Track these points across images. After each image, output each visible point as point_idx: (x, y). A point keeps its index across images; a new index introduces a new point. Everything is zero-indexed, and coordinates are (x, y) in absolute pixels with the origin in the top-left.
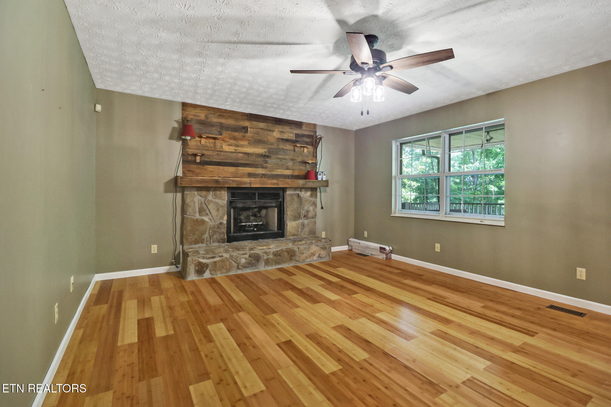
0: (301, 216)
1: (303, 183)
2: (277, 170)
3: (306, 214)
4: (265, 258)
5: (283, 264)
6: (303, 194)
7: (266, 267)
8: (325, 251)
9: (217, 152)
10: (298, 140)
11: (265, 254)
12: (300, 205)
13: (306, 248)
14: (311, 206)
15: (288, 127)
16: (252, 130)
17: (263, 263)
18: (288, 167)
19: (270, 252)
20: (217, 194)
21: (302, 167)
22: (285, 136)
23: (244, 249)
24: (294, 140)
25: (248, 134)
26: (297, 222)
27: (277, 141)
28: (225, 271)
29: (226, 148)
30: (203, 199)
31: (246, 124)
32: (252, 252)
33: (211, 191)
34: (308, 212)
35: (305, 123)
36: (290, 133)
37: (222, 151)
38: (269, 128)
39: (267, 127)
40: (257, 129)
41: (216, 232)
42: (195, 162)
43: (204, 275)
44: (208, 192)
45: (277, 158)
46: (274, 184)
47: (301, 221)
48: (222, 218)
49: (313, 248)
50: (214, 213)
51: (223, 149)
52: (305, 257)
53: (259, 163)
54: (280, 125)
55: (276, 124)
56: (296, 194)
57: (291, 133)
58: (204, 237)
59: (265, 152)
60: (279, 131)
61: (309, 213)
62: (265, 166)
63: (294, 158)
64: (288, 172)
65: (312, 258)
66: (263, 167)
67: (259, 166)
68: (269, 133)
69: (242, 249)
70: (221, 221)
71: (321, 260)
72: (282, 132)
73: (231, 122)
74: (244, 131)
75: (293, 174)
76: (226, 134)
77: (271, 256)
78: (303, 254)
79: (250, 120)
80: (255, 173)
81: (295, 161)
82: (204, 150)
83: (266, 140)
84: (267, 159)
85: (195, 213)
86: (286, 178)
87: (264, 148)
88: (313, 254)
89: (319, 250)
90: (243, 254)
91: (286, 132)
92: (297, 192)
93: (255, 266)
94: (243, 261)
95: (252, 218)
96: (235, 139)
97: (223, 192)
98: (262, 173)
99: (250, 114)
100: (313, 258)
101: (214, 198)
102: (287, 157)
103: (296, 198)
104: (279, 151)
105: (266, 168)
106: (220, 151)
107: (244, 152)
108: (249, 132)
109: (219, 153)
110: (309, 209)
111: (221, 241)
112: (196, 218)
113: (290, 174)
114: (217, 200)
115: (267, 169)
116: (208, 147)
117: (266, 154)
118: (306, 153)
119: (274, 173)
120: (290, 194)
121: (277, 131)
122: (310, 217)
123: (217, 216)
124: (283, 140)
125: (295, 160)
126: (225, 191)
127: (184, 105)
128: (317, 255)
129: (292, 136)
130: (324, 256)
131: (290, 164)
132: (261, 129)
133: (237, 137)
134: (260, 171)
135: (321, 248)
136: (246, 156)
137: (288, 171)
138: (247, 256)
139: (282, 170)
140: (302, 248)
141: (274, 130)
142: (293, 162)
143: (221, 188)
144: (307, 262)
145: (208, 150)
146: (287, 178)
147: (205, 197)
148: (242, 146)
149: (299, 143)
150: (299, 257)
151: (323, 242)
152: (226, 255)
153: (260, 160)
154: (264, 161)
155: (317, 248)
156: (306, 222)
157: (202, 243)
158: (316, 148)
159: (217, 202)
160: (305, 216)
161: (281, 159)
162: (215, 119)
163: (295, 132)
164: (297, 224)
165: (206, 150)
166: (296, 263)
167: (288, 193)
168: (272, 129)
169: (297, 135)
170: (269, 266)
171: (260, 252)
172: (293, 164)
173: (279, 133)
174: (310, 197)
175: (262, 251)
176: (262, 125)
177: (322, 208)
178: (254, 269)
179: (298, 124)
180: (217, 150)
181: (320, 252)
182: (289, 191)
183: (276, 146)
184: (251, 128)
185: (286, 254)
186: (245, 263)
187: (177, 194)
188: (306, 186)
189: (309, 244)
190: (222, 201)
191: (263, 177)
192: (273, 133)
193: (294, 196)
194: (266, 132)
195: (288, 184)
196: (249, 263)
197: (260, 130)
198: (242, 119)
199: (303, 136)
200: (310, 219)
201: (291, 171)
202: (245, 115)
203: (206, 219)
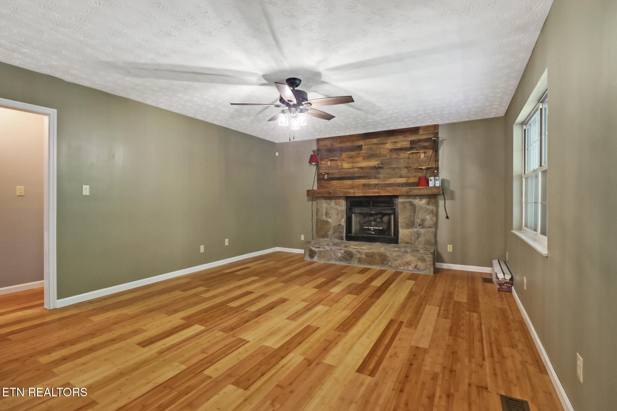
0: (416, 224)
1: (407, 190)
2: (390, 179)
3: (421, 223)
4: (358, 256)
5: (374, 266)
6: (417, 201)
7: (359, 264)
8: (424, 263)
9: (339, 170)
10: (413, 146)
11: (357, 253)
12: (413, 213)
13: (399, 255)
14: (428, 215)
15: (402, 136)
16: (366, 147)
17: (356, 261)
18: (401, 175)
19: (362, 252)
20: (337, 202)
21: (419, 174)
22: (399, 146)
23: (340, 245)
24: (409, 147)
25: (363, 151)
26: (411, 230)
27: (390, 152)
28: (327, 259)
29: (346, 165)
30: (328, 206)
31: (361, 143)
32: (346, 249)
33: (333, 200)
34: (423, 220)
35: (422, 127)
36: (403, 142)
37: (342, 169)
38: (382, 142)
39: (380, 142)
40: (370, 145)
41: (336, 231)
42: (324, 179)
43: (314, 259)
44: (330, 201)
45: (389, 168)
46: (376, 193)
47: (415, 230)
48: (340, 220)
49: (408, 258)
50: (335, 216)
51: (342, 167)
52: (399, 264)
53: (372, 175)
54: (393, 136)
55: (389, 137)
56: (408, 202)
57: (405, 141)
58: (328, 233)
59: (377, 164)
60: (391, 142)
61: (426, 222)
62: (378, 177)
63: (409, 166)
64: (403, 180)
65: (406, 267)
66: (375, 178)
67: (372, 178)
68: (382, 146)
69: (339, 245)
70: (340, 223)
71: (417, 272)
72: (395, 142)
73: (349, 144)
74: (359, 149)
75: (408, 182)
76: (344, 155)
77: (363, 256)
78: (396, 261)
79: (364, 139)
80: (369, 184)
81: (409, 169)
82: (330, 169)
83: (378, 152)
84: (380, 170)
85: (323, 215)
86: (399, 186)
87: (377, 161)
88: (408, 264)
89: (416, 261)
90: (339, 249)
91: (400, 141)
92: (409, 200)
93: (349, 261)
94: (339, 255)
95: (373, 223)
96: (352, 157)
97: (341, 201)
98: (375, 183)
99: (365, 134)
100: (408, 267)
101: (335, 205)
102: (400, 166)
103: (408, 206)
104: (392, 161)
105: (379, 178)
106: (341, 169)
107: (359, 167)
108: (363, 150)
109: (340, 170)
110: (424, 218)
111: (340, 238)
112: (323, 219)
113: (404, 182)
114: (336, 207)
115: (379, 180)
116: (333, 167)
117: (380, 166)
118: (423, 158)
119: (387, 182)
120: (402, 202)
121: (389, 143)
122: (426, 226)
123: (337, 219)
124: (395, 149)
125: (411, 167)
126: (342, 199)
127: (318, 140)
128: (413, 265)
129: (407, 144)
130: (422, 268)
131: (404, 172)
132: (374, 144)
133: (354, 155)
134: (373, 181)
135: (419, 259)
136: (361, 170)
137: (401, 179)
138: (342, 252)
139: (395, 179)
140: (395, 255)
141: (387, 142)
142: (408, 169)
143: (339, 197)
144: (401, 270)
145: (333, 169)
146: (401, 186)
147: (329, 204)
148: (357, 162)
149: (415, 149)
150: (392, 263)
151: (421, 253)
152: (327, 248)
153: (373, 171)
154: (377, 172)
155: (413, 258)
156: (422, 231)
157: (328, 238)
158: (436, 151)
159: (337, 208)
160: (420, 225)
161: (394, 169)
162: (337, 145)
163: (410, 139)
164: (410, 232)
165: (332, 169)
166: (388, 268)
167: (400, 201)
168: (385, 142)
169: (412, 142)
170: (361, 264)
171: (354, 251)
172: (408, 171)
173: (392, 144)
174: (427, 205)
175: (356, 250)
176: (375, 141)
177: (447, 217)
178: (348, 264)
179: (415, 130)
180: (339, 168)
181: (417, 263)
182: (401, 198)
183: (389, 157)
184: (364, 145)
185: (378, 257)
186: (341, 256)
187: (313, 202)
188: (411, 193)
189: (403, 252)
190: (341, 207)
191: (376, 186)
192: (386, 145)
193: (406, 204)
194: (379, 146)
195: (390, 192)
196: (343, 258)
197: (373, 146)
198: (358, 140)
199: (420, 141)
200: (427, 229)
201: (405, 178)
202: (359, 136)
203: (330, 220)
